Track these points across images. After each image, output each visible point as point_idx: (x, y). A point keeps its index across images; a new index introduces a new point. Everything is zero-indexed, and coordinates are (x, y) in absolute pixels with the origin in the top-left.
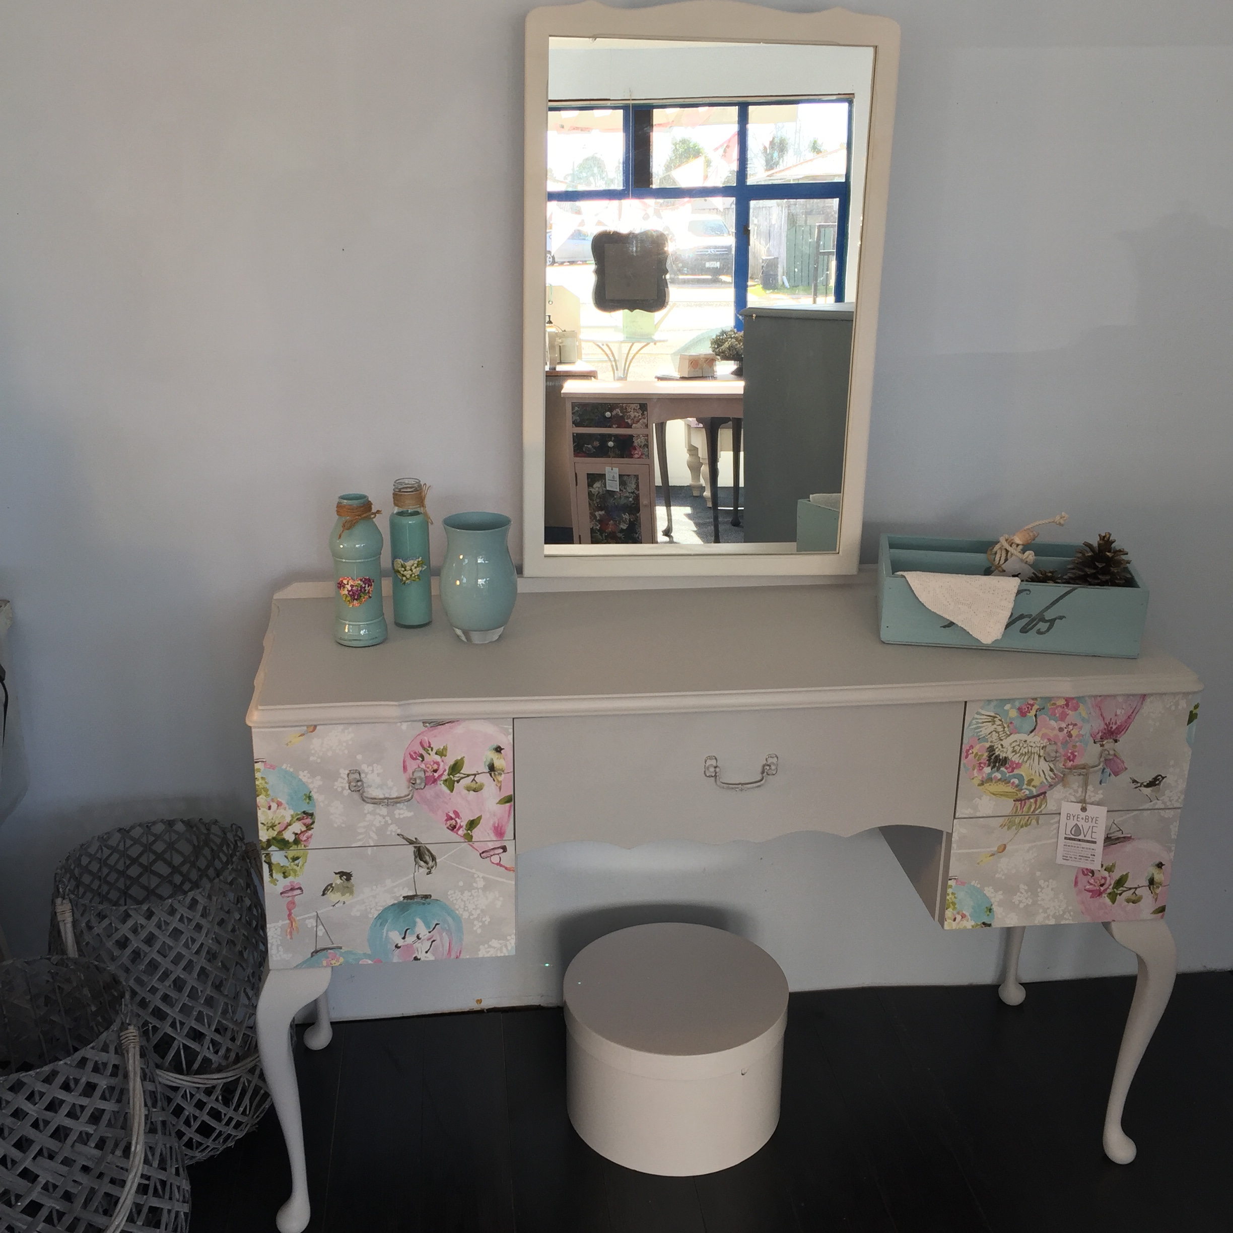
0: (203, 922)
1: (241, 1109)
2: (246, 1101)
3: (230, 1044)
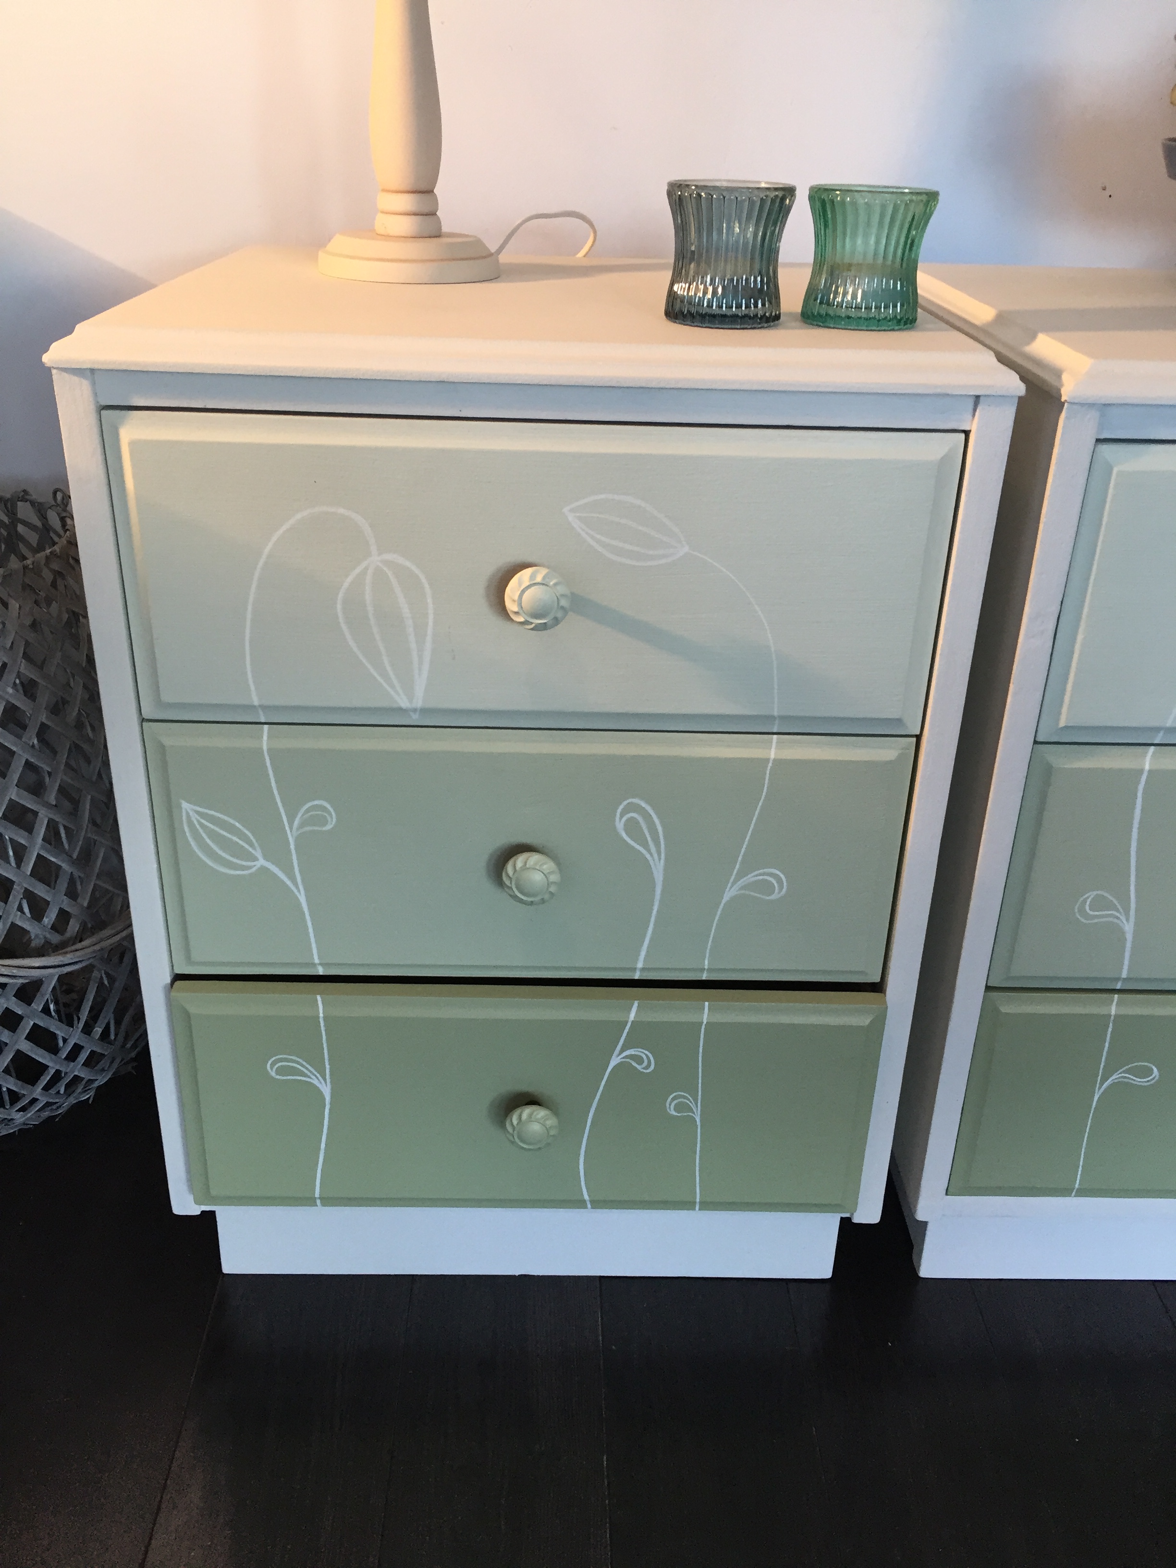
1: (98, 1030)
2: (107, 1016)
3: (66, 904)
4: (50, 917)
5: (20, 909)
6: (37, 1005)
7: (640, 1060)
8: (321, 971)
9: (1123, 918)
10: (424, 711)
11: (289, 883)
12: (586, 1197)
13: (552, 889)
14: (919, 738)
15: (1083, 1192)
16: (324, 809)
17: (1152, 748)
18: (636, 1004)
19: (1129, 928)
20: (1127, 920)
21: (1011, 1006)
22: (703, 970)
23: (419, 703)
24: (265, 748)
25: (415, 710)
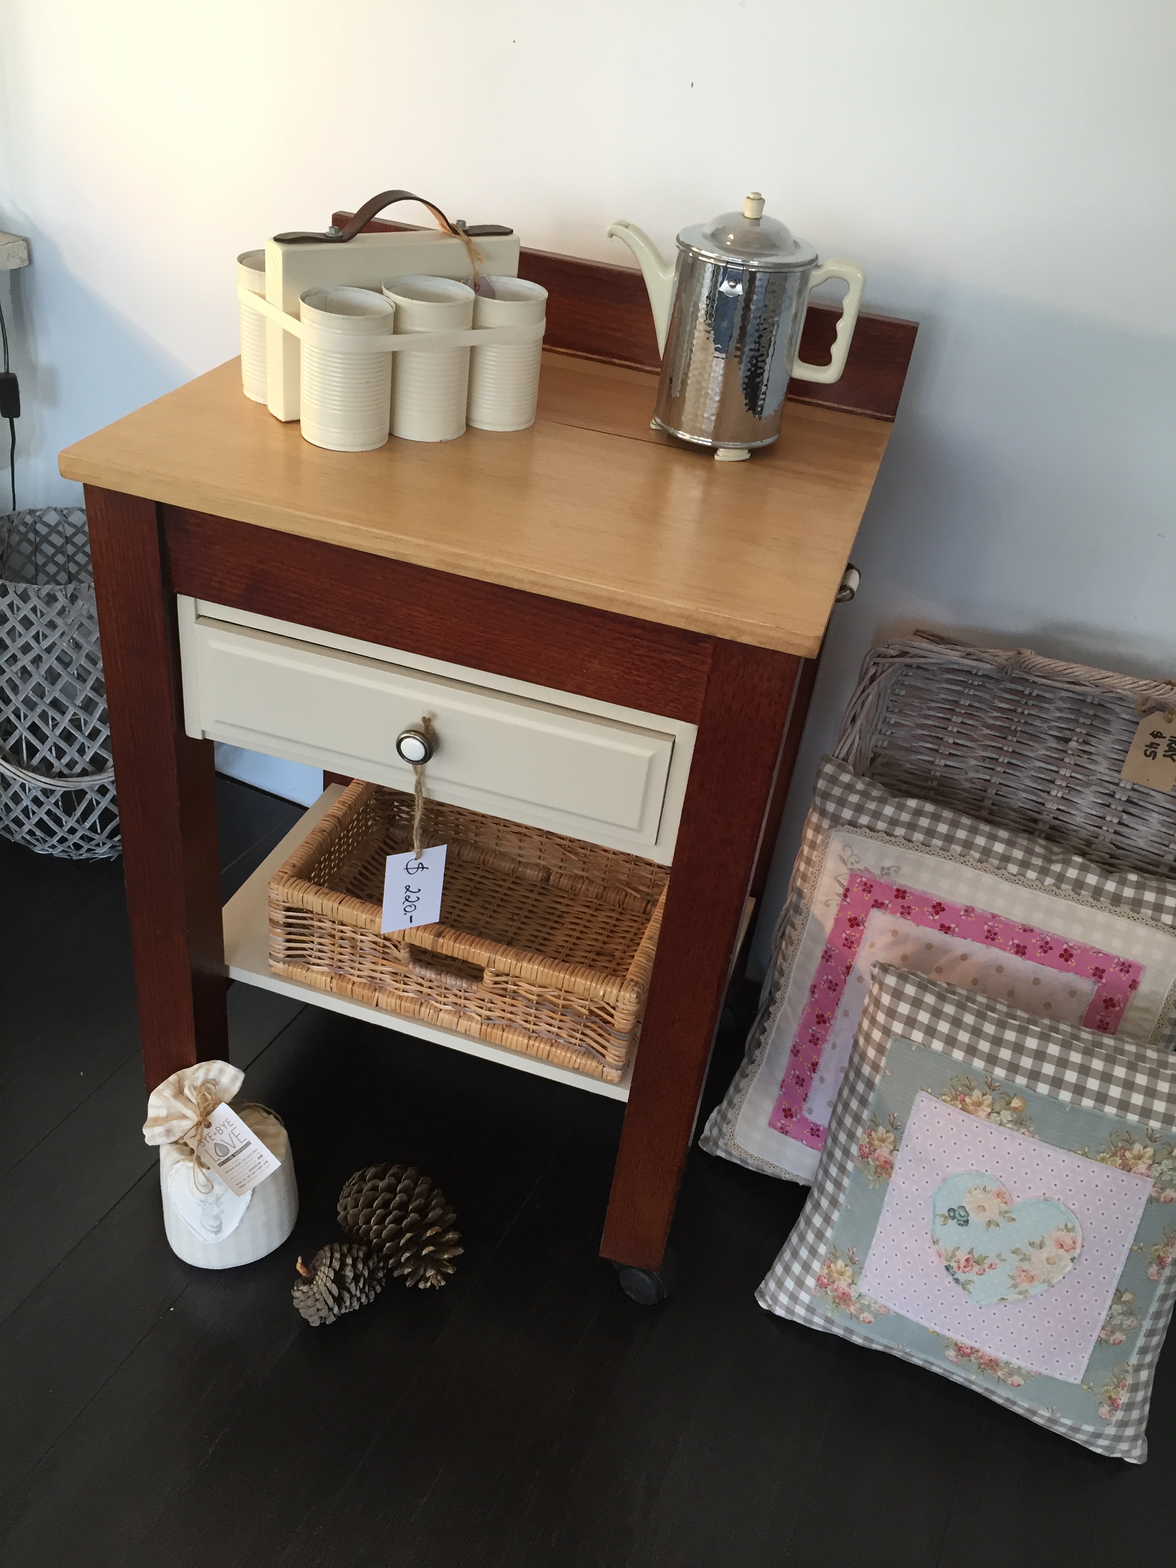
0: (59, 621)
4: (65, 760)
5: (50, 750)
6: (53, 800)
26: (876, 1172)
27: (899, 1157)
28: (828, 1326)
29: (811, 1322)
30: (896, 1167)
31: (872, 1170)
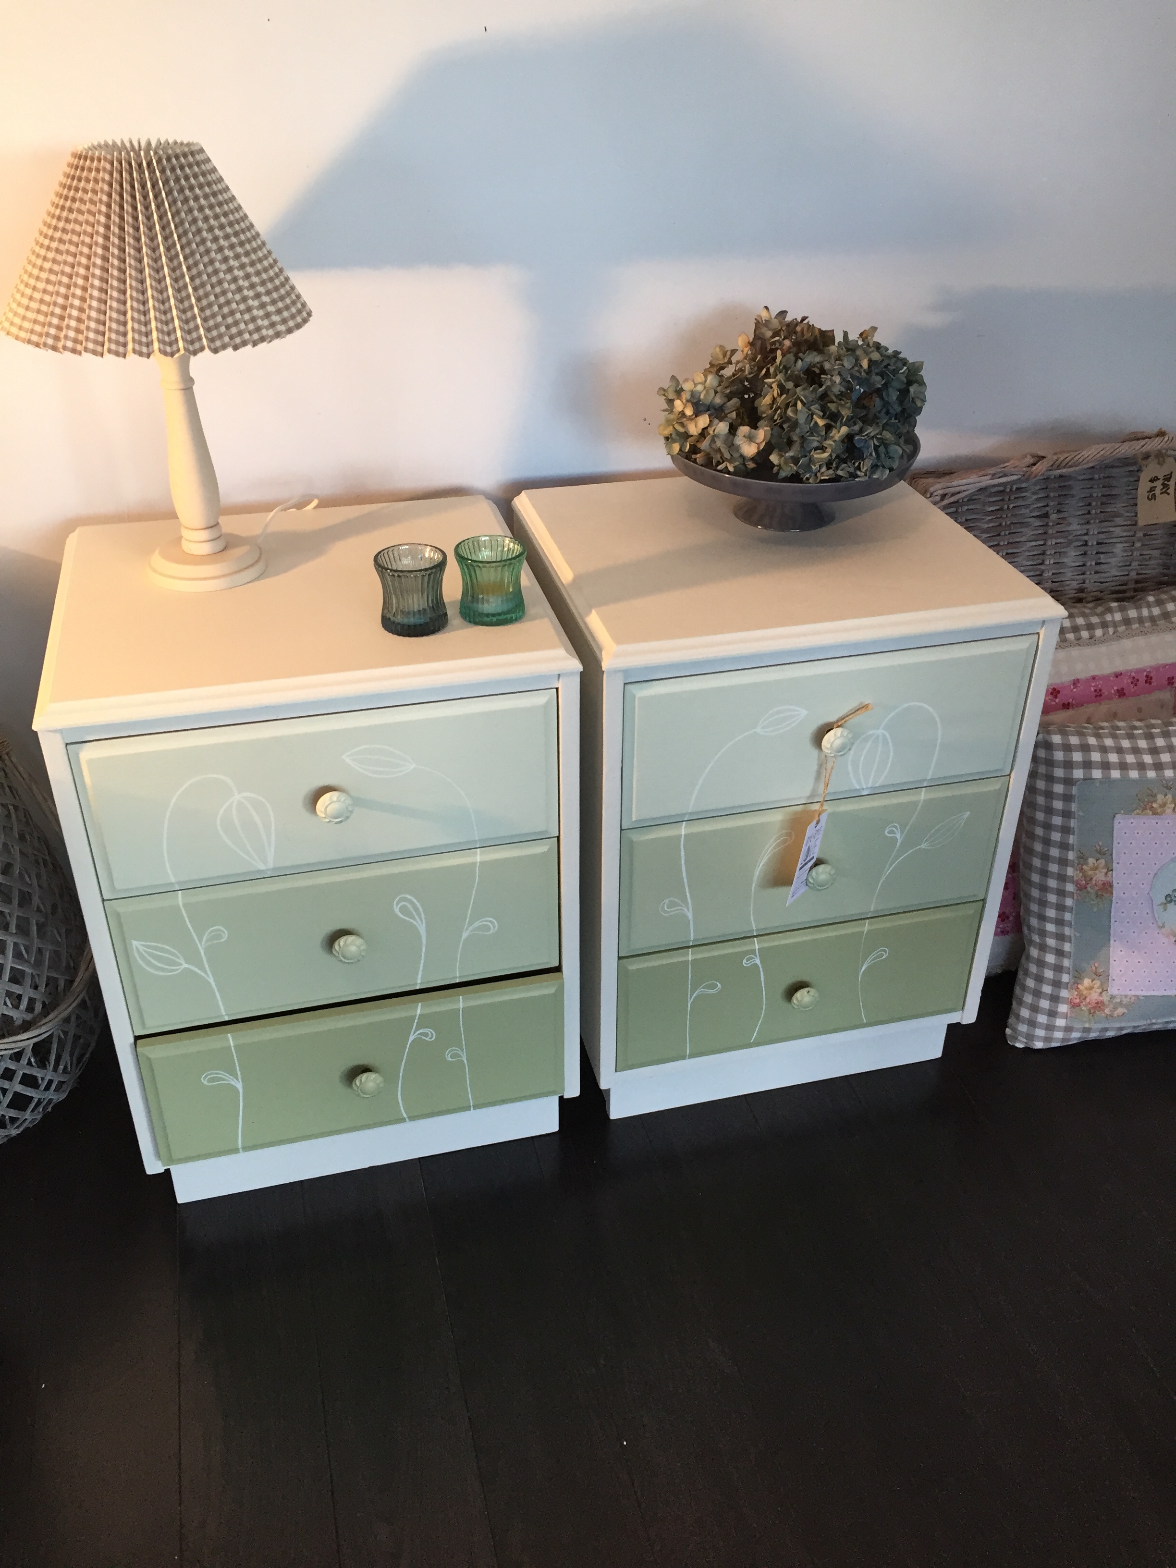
7: (426, 1035)
8: (227, 1019)
9: (686, 910)
10: (274, 869)
11: (203, 974)
12: (405, 1115)
13: (363, 954)
14: (558, 837)
15: (693, 1056)
16: (220, 930)
17: (684, 822)
18: (420, 1004)
19: (690, 915)
20: (688, 910)
21: (634, 966)
22: (456, 977)
23: (271, 865)
24: (181, 904)
25: (269, 870)
26: (1097, 896)
27: (1114, 875)
28: (1085, 1035)
29: (1069, 1040)
30: (1115, 884)
31: (1093, 897)
